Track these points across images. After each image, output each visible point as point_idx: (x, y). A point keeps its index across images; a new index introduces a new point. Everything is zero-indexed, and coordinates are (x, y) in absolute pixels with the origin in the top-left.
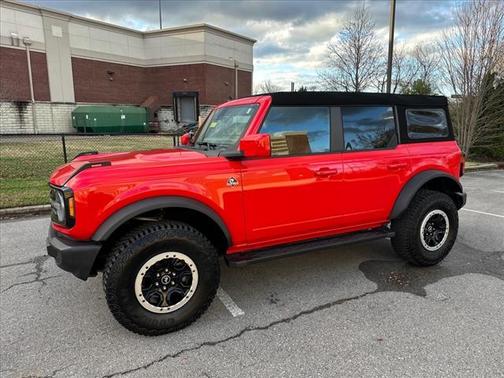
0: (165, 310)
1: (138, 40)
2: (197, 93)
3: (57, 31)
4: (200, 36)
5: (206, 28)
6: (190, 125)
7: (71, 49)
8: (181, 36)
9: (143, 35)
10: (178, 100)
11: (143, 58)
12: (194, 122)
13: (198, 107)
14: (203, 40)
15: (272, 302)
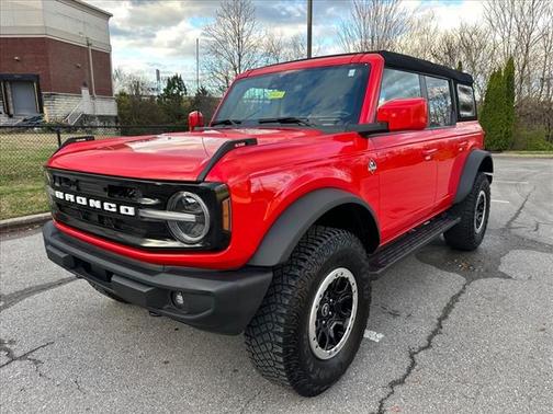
2: (38, 76)
6: (34, 119)
10: (8, 86)
12: (37, 115)
13: (40, 95)
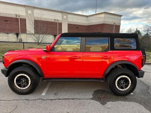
0: (22, 88)
1: (85, 18)
3: (65, 17)
4: (103, 15)
5: (105, 13)
7: (68, 21)
8: (98, 16)
9: (87, 16)
11: (86, 23)
14: (104, 17)
15: (55, 94)
